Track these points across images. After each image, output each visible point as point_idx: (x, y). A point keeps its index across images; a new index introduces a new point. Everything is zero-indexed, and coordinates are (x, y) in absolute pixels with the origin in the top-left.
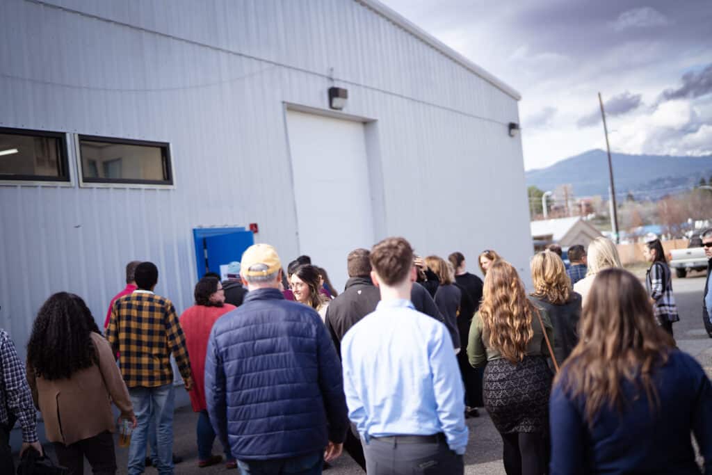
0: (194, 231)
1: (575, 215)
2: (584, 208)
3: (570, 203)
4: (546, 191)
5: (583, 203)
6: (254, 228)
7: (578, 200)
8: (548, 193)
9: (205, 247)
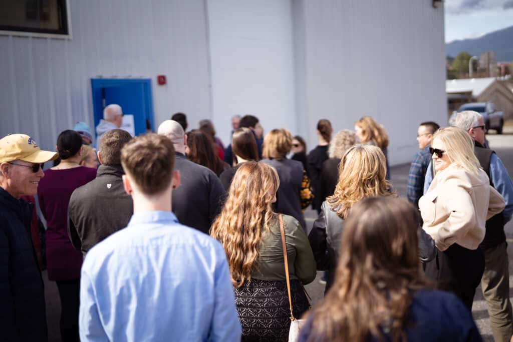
0: (93, 81)
1: (494, 76)
2: (503, 71)
3: (491, 67)
4: (473, 56)
5: (502, 66)
6: (162, 80)
7: (499, 64)
8: (474, 57)
9: (104, 96)
